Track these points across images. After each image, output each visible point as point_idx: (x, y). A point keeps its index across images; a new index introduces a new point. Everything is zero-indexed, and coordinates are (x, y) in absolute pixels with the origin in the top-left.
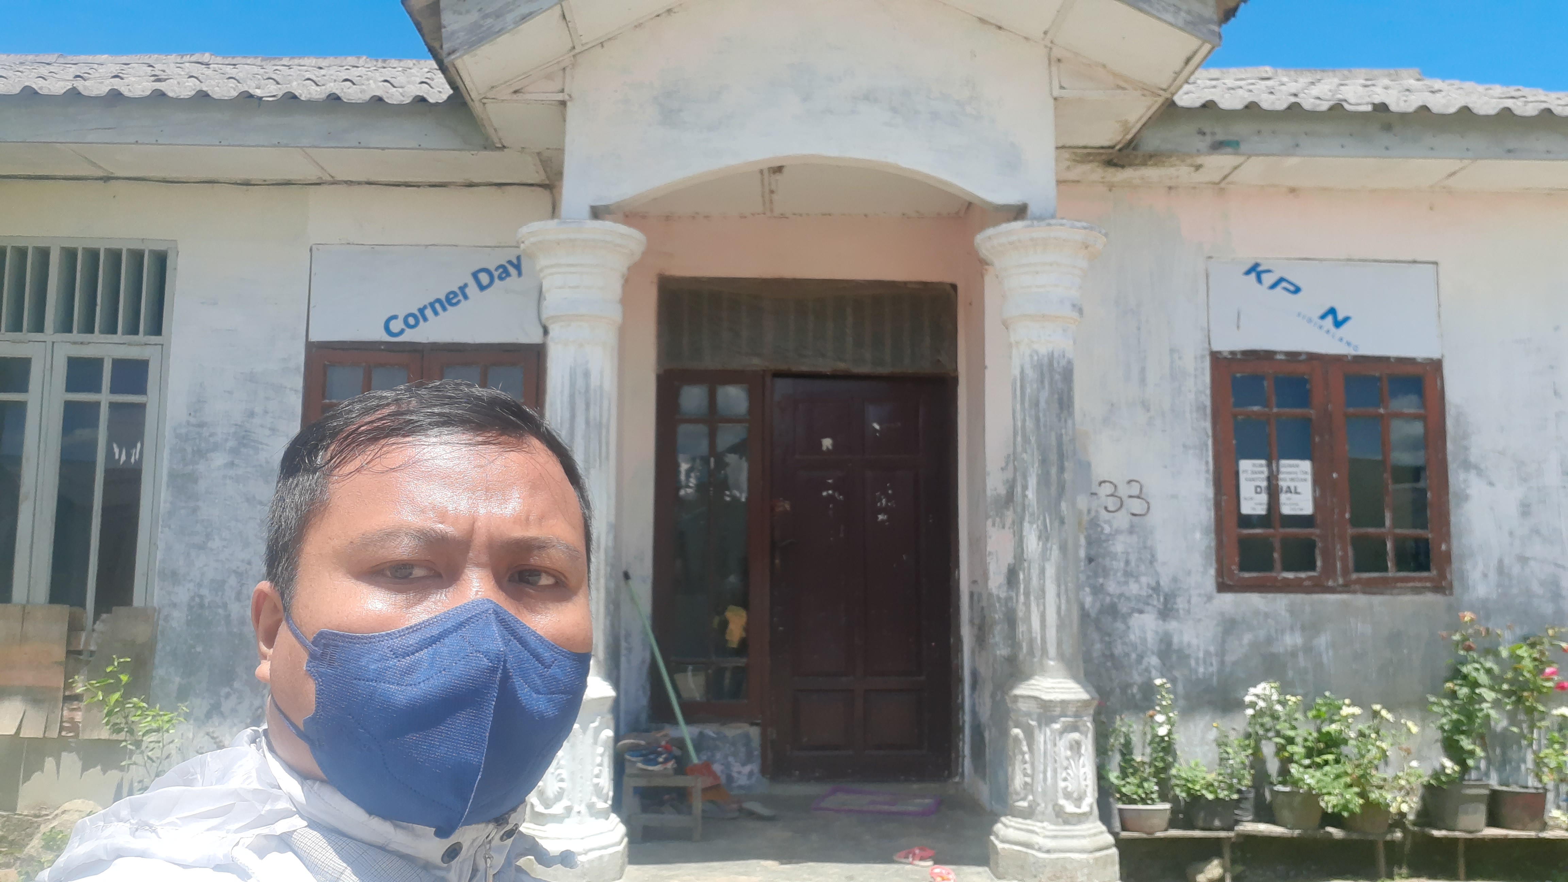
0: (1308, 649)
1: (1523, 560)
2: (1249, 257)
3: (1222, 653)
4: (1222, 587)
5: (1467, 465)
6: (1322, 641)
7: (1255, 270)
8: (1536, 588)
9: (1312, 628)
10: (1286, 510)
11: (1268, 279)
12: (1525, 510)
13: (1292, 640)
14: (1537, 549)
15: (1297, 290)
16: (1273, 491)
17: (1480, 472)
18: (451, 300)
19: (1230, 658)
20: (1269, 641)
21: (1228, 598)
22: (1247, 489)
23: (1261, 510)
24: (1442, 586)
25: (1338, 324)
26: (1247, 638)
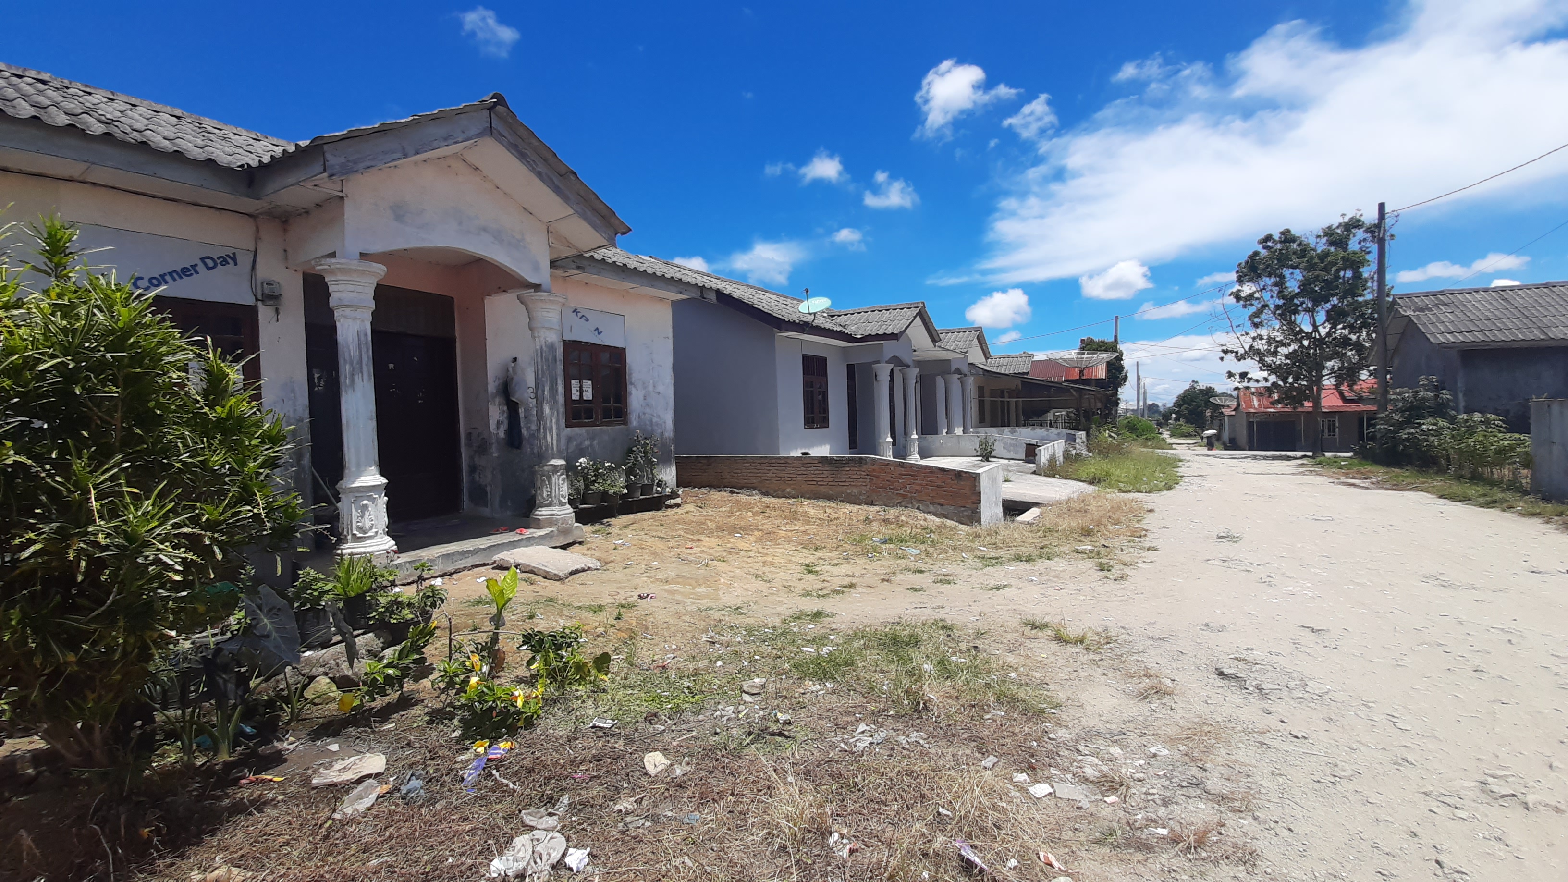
0: (591, 445)
1: (644, 414)
2: (574, 305)
3: (567, 448)
4: (568, 426)
5: (631, 384)
6: (595, 442)
7: (575, 311)
8: (648, 423)
9: (592, 439)
10: (585, 398)
11: (580, 315)
12: (645, 398)
13: (587, 443)
14: (647, 410)
15: (587, 320)
16: (581, 391)
17: (635, 386)
18: (185, 272)
19: (570, 451)
20: (581, 444)
21: (569, 429)
22: (574, 391)
23: (578, 398)
24: (625, 422)
25: (599, 333)
26: (575, 443)
